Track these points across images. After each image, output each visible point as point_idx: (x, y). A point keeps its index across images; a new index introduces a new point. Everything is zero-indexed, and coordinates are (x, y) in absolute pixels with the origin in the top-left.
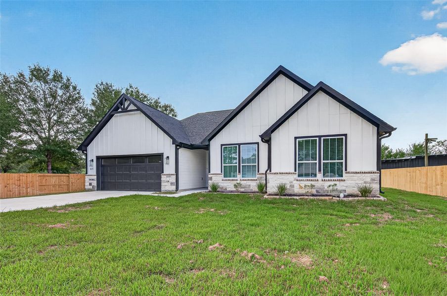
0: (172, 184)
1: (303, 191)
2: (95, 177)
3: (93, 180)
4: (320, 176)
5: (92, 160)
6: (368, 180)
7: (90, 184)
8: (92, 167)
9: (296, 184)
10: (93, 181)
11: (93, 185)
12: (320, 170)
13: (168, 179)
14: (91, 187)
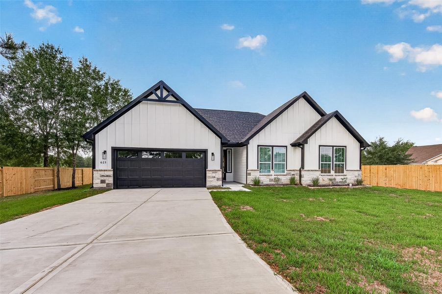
0: (218, 179)
1: (324, 183)
2: (111, 173)
3: (107, 176)
4: (332, 172)
5: (105, 152)
6: (357, 175)
7: (103, 182)
8: (104, 161)
9: (321, 178)
10: (107, 178)
11: (107, 182)
12: (333, 169)
13: (214, 175)
14: (104, 185)
